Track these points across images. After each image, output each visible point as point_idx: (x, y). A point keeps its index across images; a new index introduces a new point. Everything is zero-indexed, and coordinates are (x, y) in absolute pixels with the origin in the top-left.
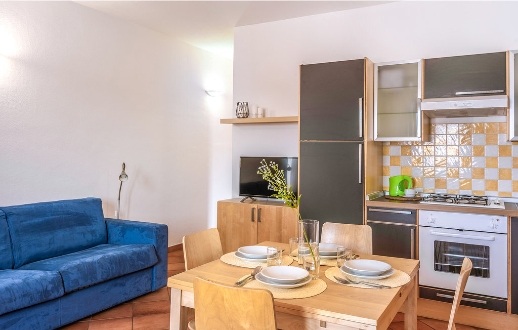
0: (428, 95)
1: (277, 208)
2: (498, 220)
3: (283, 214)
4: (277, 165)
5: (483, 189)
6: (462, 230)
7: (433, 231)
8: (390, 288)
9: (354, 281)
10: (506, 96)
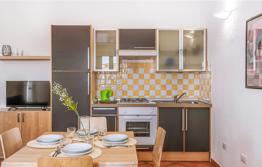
0: (121, 48)
1: (35, 112)
2: (153, 109)
3: (40, 115)
4: (61, 86)
5: (143, 95)
6: (138, 115)
7: (125, 117)
8: (131, 146)
9: (113, 145)
10: (156, 50)
